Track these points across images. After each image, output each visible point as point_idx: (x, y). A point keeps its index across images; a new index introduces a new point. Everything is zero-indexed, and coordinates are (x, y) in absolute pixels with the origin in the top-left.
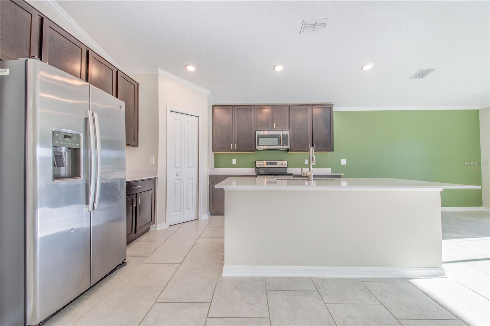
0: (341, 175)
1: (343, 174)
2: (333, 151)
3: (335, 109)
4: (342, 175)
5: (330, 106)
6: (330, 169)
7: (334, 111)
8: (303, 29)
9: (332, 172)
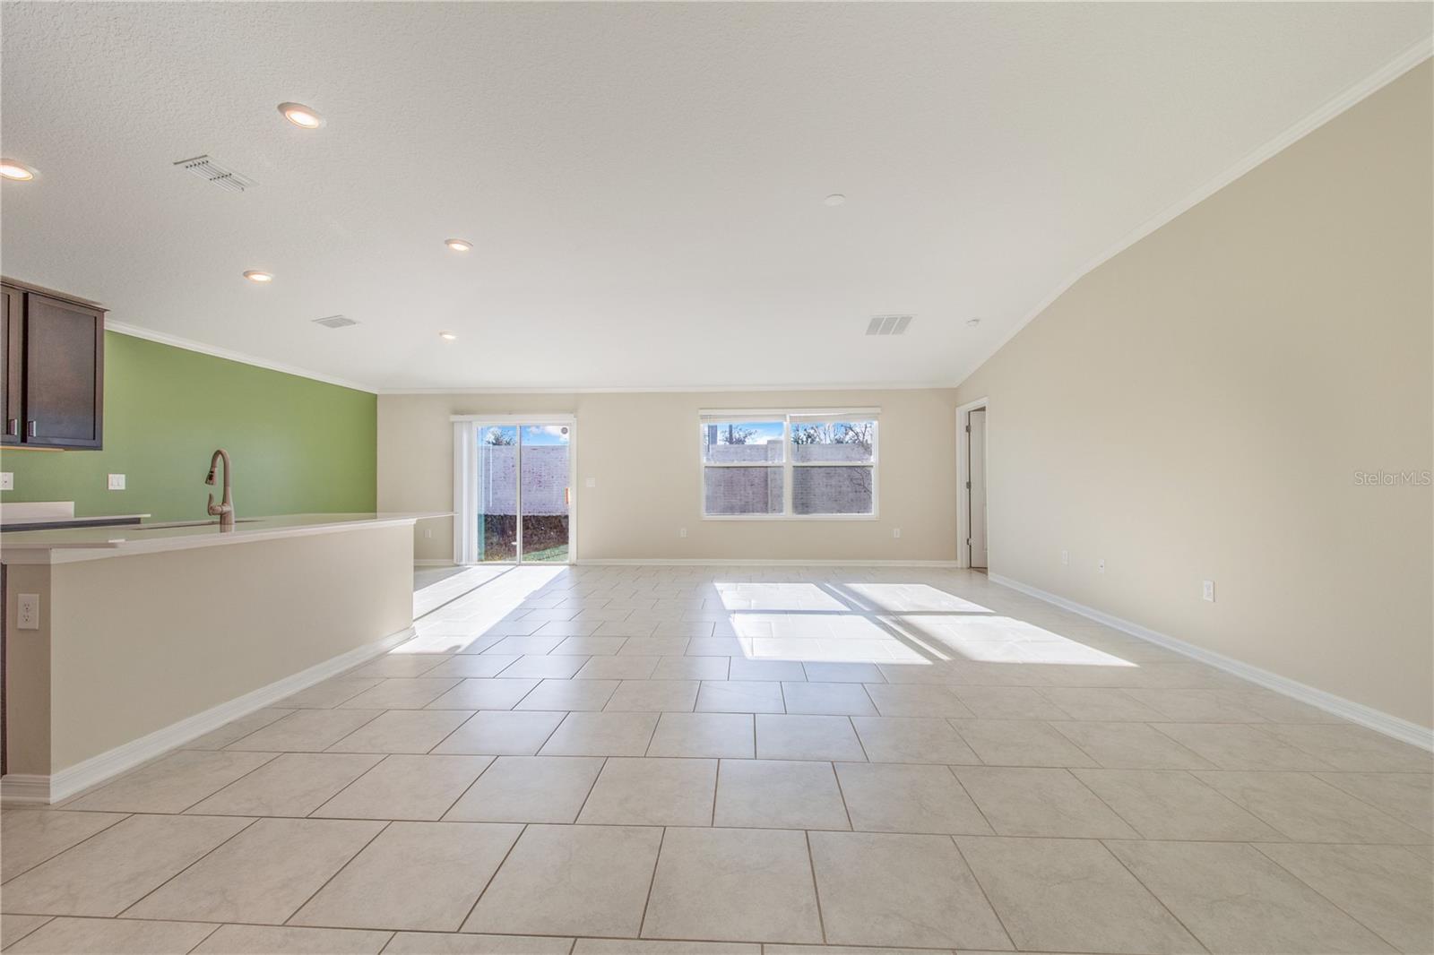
0: (139, 519)
1: (149, 516)
2: (99, 447)
3: (110, 324)
4: (145, 518)
5: (95, 313)
6: (72, 504)
7: (105, 328)
8: (191, 163)
9: (75, 517)
